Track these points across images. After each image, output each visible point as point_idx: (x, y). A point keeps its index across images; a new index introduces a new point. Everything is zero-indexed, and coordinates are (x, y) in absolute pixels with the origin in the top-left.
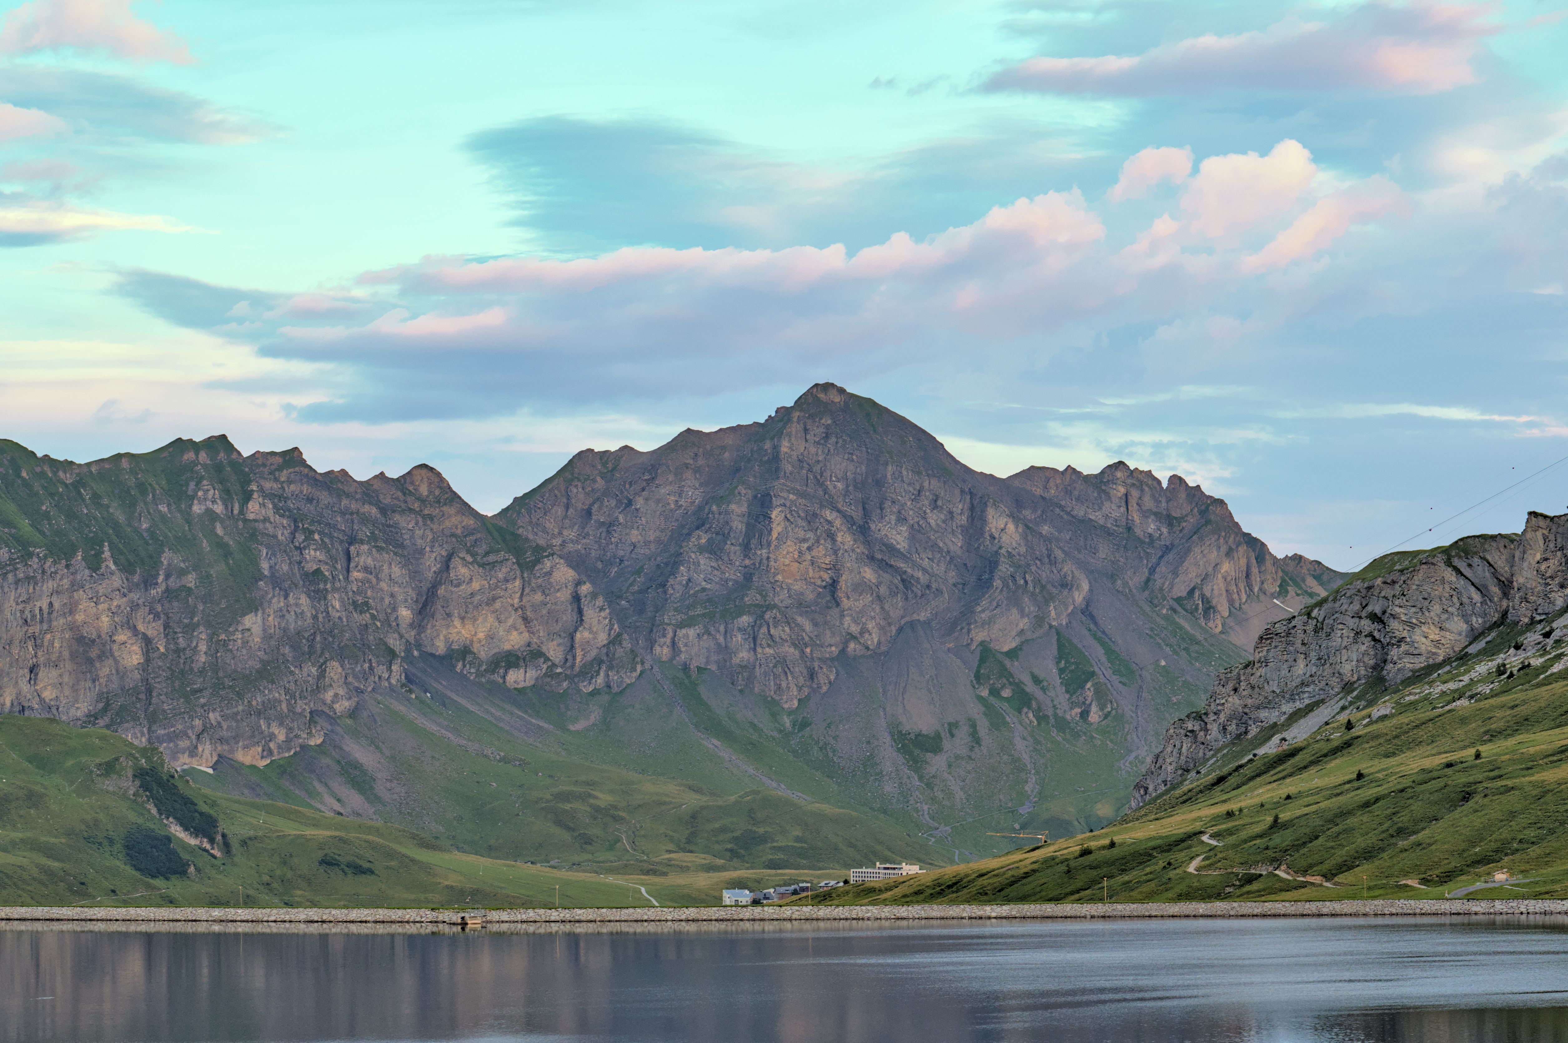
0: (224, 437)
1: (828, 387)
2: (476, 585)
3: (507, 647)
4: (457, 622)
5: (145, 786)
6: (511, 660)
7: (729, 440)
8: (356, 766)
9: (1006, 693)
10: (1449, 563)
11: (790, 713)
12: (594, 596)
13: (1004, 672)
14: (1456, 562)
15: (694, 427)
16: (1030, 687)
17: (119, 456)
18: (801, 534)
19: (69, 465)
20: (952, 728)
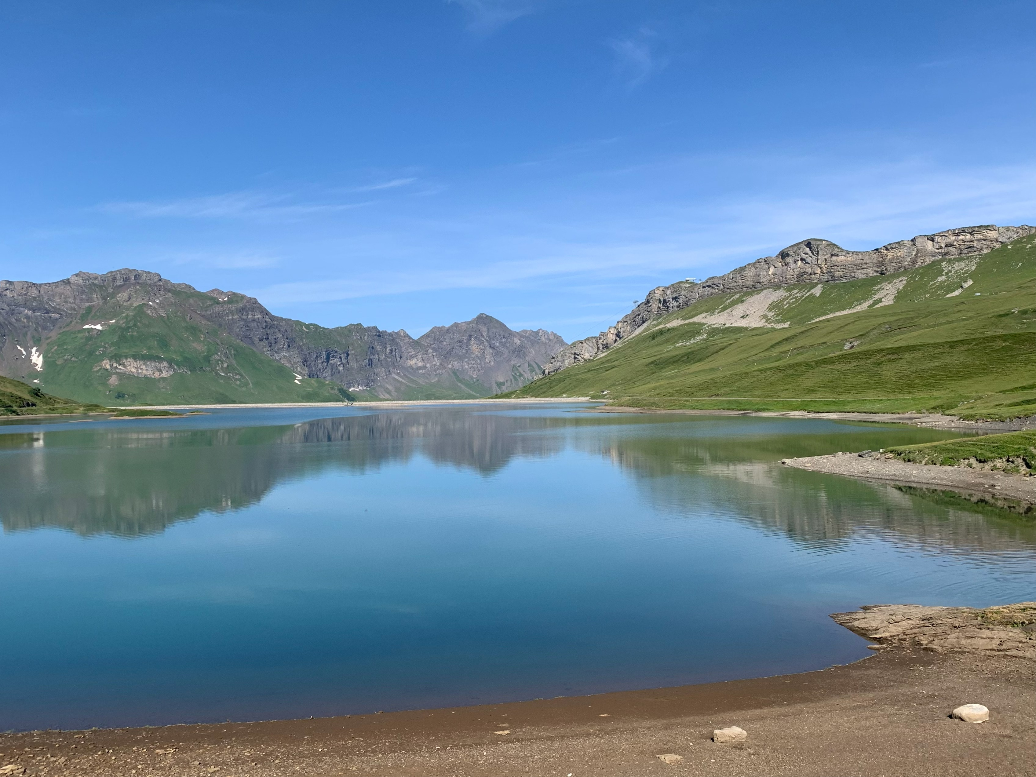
0: (360, 324)
1: (482, 314)
2: (413, 353)
3: (419, 365)
4: (409, 361)
5: (340, 392)
6: (420, 368)
7: (464, 324)
8: (388, 389)
9: (518, 374)
10: (585, 342)
11: (475, 378)
12: (436, 355)
13: (517, 370)
14: (587, 342)
15: (457, 322)
16: (522, 373)
17: (338, 327)
18: (477, 343)
19: (327, 329)
20: (507, 381)
